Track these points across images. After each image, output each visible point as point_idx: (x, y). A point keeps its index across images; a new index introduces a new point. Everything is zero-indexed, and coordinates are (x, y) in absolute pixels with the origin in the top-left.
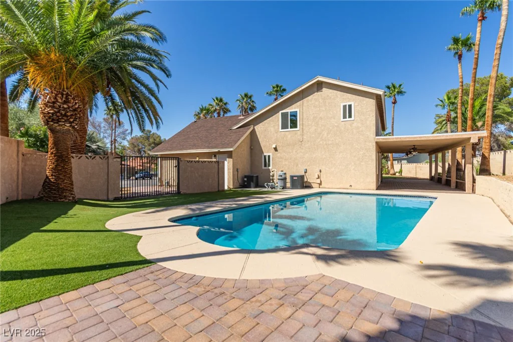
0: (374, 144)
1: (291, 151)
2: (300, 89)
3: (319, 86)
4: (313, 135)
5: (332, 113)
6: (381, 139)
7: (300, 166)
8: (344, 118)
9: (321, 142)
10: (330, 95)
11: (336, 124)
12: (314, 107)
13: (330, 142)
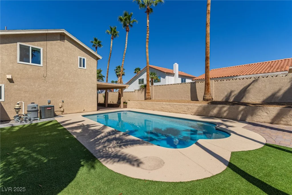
0: (96, 85)
1: (32, 84)
2: (47, 32)
3: (62, 37)
4: (57, 74)
5: (72, 61)
6: (99, 83)
7: (43, 97)
8: (80, 66)
9: (64, 80)
10: (71, 47)
11: (75, 69)
12: (57, 51)
13: (71, 81)
